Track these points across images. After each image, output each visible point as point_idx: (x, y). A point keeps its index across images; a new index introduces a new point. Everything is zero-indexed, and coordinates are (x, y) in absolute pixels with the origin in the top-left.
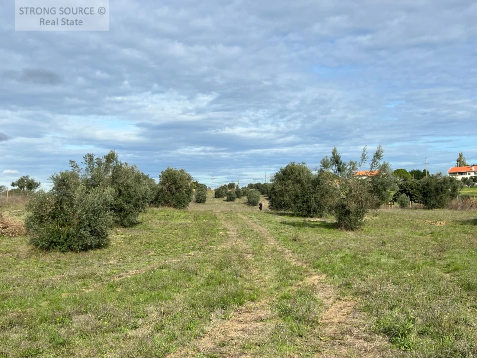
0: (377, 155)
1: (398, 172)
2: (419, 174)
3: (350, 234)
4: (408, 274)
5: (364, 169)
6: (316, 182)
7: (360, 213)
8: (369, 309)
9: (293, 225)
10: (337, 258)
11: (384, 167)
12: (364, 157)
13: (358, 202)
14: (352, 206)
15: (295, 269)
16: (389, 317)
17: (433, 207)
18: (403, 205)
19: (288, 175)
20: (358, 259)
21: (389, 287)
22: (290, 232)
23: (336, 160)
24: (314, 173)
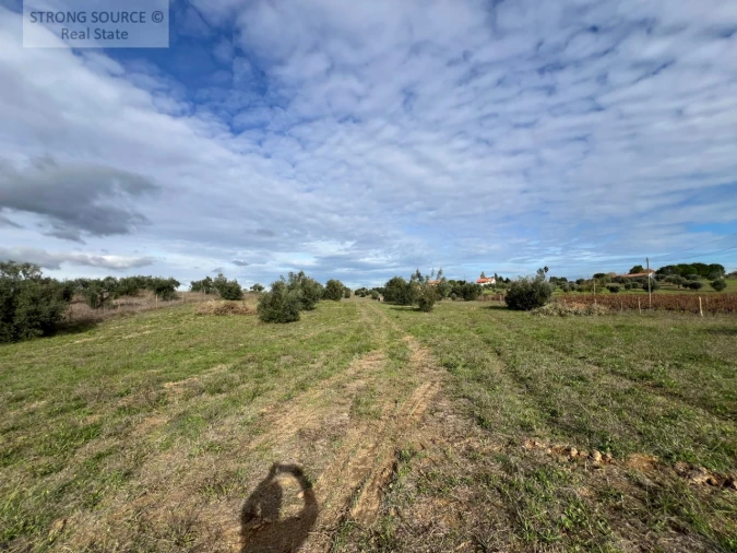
0: (440, 273)
1: (451, 282)
2: (462, 283)
3: (426, 314)
4: (457, 335)
5: (433, 280)
6: (408, 287)
7: (431, 303)
8: (436, 353)
9: (397, 309)
10: (419, 327)
11: (443, 279)
12: (433, 274)
13: (431, 297)
14: (427, 299)
15: (398, 332)
16: (447, 358)
17: (468, 300)
18: (453, 299)
19: (394, 283)
20: (430, 327)
21: (447, 342)
22: (395, 313)
23: (419, 275)
24: (408, 282)
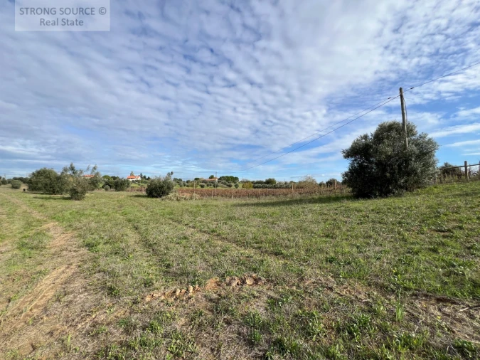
0: (95, 168)
1: (105, 177)
2: (114, 178)
3: (77, 202)
4: (104, 218)
5: (88, 174)
6: (59, 178)
7: (83, 192)
8: (80, 236)
9: (42, 198)
10: (67, 214)
11: (97, 174)
12: (88, 169)
13: (83, 187)
14: (79, 189)
15: (38, 221)
16: (89, 239)
17: (119, 191)
18: (106, 190)
19: (40, 174)
20: (80, 213)
21: (93, 225)
22: (40, 202)
23: (72, 168)
